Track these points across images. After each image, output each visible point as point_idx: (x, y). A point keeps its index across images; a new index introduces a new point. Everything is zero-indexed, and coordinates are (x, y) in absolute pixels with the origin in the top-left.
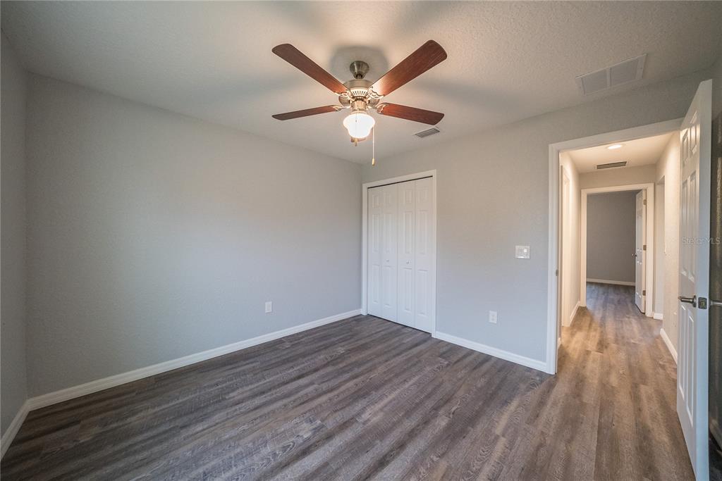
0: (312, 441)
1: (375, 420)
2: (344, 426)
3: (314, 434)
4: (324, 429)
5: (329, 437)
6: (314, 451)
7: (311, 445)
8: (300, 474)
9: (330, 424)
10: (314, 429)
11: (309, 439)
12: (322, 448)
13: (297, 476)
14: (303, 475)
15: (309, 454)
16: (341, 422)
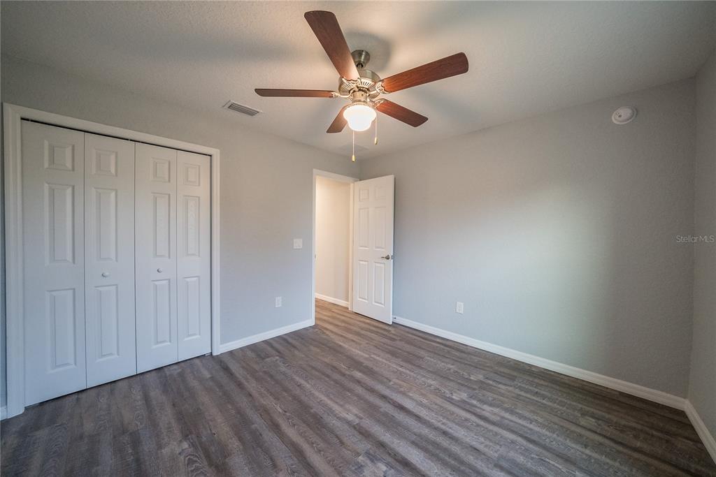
0: (390, 460)
1: (355, 411)
2: (365, 434)
3: (379, 460)
4: (371, 452)
5: (382, 445)
6: (401, 455)
7: (396, 460)
8: (430, 462)
9: (363, 446)
10: (372, 461)
11: (387, 464)
12: (397, 449)
13: (432, 464)
14: (429, 459)
15: (406, 459)
16: (360, 437)
